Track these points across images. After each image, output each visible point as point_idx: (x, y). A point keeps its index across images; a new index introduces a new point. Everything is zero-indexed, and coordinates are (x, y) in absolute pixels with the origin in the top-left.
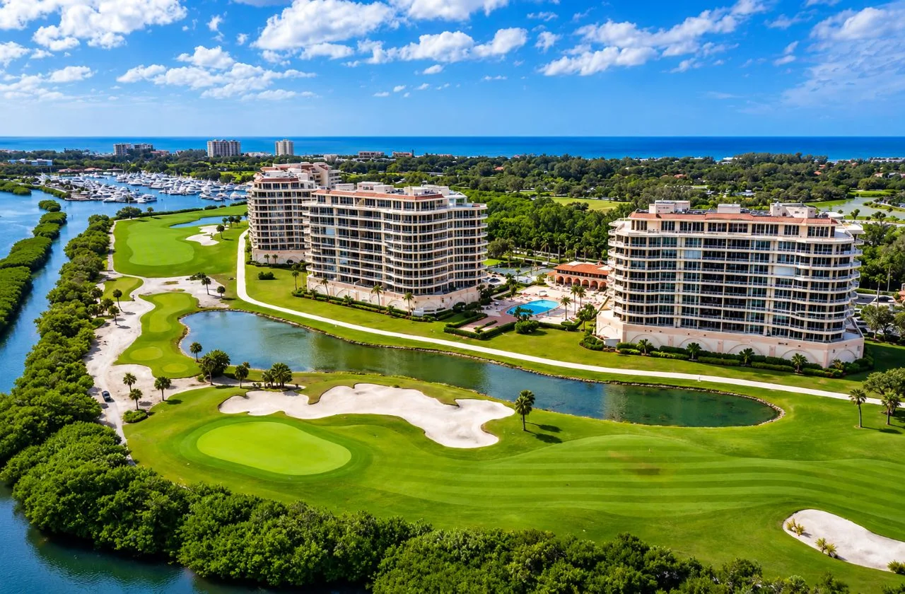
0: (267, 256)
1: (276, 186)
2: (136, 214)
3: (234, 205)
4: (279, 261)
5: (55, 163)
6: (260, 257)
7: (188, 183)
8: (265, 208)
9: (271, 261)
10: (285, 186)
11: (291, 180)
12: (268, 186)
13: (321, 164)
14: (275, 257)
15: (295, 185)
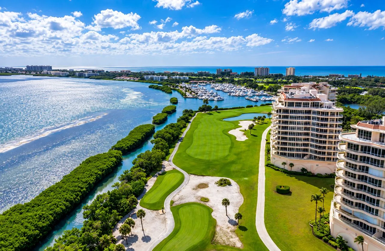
0: (284, 164)
1: (299, 105)
2: (209, 109)
3: (262, 105)
4: (294, 169)
5: (189, 78)
6: (278, 161)
7: (241, 90)
8: (286, 122)
9: (287, 167)
10: (306, 105)
11: (311, 100)
12: (291, 104)
13: (325, 83)
14: (292, 165)
15: (315, 105)
